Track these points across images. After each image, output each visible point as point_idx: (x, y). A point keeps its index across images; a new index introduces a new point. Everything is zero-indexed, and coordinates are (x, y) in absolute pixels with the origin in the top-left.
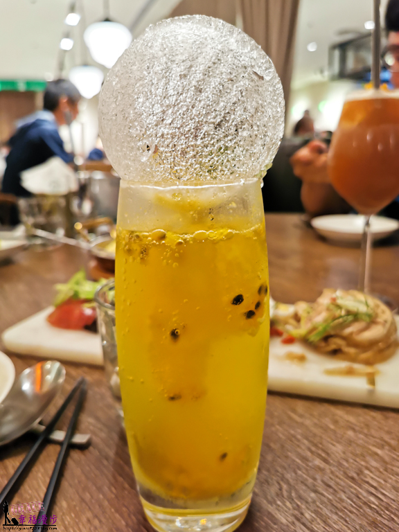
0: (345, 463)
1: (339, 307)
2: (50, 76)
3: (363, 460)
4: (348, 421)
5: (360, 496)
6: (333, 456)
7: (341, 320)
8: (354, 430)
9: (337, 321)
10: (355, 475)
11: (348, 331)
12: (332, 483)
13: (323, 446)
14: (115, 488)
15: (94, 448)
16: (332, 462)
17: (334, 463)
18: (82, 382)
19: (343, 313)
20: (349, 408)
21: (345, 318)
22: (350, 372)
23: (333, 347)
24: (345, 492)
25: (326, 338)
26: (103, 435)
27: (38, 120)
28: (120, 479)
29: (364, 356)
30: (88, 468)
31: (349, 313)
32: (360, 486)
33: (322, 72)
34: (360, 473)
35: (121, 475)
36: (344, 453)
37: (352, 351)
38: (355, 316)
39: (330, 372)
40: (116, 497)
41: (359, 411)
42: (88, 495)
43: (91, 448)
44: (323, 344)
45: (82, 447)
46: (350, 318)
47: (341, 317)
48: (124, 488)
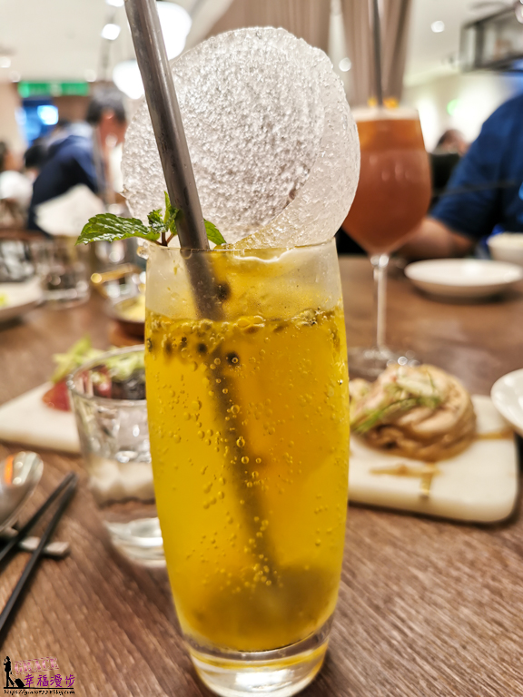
0: (372, 588)
1: (400, 389)
2: (92, 75)
3: (397, 584)
4: (389, 534)
5: (381, 629)
6: (360, 578)
7: (399, 405)
8: (394, 545)
9: (392, 407)
10: (381, 604)
11: (406, 419)
12: (349, 612)
13: (351, 563)
14: (87, 608)
15: (72, 558)
16: (356, 584)
17: (359, 586)
18: (71, 478)
19: (403, 396)
20: (396, 518)
21: (404, 403)
22: (402, 472)
23: (386, 439)
24: (362, 623)
25: (379, 428)
26: (85, 543)
27: (72, 136)
28: (95, 597)
29: (424, 451)
30: (60, 582)
31: (411, 396)
32: (384, 617)
33: (451, 60)
34: (388, 600)
35: (97, 593)
36: (375, 574)
37: (409, 445)
38: (417, 401)
39: (378, 472)
40: (86, 618)
41: (408, 522)
42: (54, 615)
43: (69, 559)
44: (374, 436)
45: (57, 558)
46: (411, 403)
47: (398, 401)
48: (97, 609)
